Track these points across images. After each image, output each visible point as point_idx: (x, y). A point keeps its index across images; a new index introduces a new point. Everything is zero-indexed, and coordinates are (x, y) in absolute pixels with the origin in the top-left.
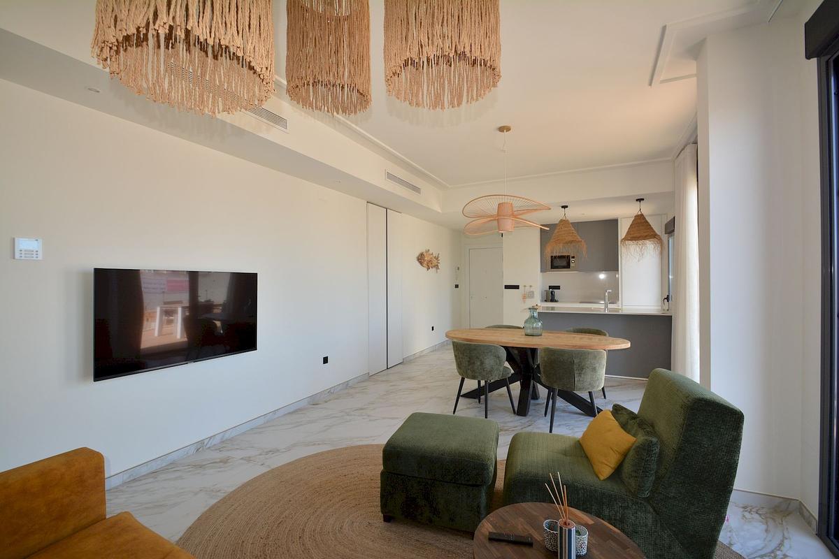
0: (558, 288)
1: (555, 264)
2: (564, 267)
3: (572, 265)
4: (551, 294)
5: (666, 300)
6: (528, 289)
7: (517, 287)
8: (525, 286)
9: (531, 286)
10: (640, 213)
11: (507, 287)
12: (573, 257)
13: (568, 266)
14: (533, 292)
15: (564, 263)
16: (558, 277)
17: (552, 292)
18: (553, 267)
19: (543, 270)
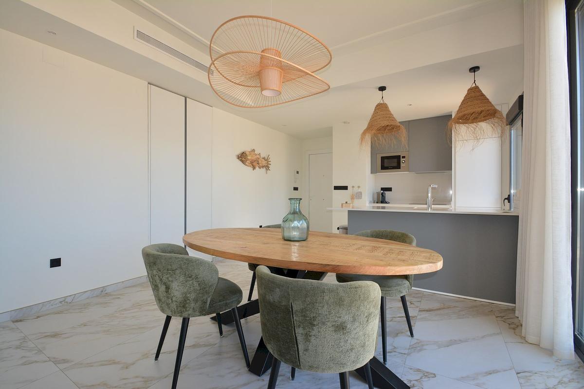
0: (390, 189)
1: (386, 165)
2: (394, 168)
3: (402, 165)
4: (382, 196)
5: (506, 201)
6: (356, 190)
7: (345, 188)
8: (353, 187)
9: (359, 187)
10: (474, 85)
11: (336, 188)
12: (404, 157)
13: (398, 167)
14: (361, 193)
15: (395, 164)
16: (389, 178)
17: (382, 194)
18: (384, 168)
19: (373, 171)
